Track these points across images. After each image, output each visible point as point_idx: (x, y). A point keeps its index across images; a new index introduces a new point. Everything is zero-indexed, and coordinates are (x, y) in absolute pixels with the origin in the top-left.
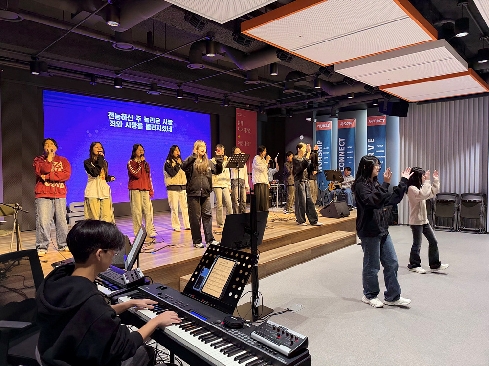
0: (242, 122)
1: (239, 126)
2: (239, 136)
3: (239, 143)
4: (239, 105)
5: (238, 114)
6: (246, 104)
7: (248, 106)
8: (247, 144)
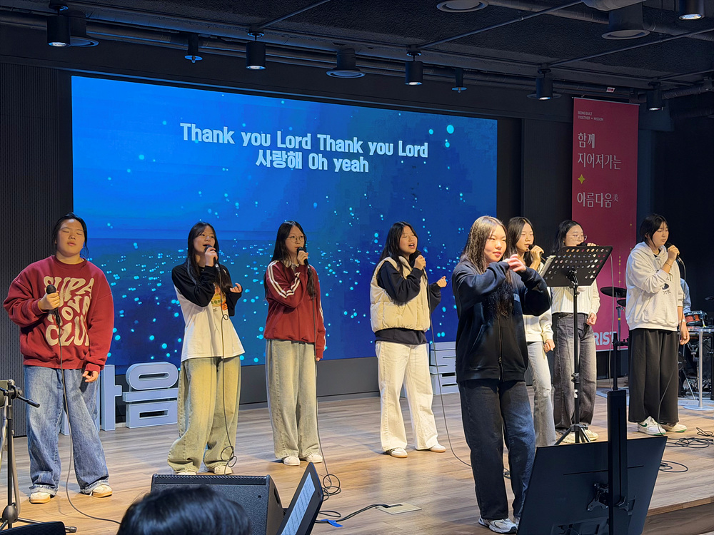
0: (592, 137)
1: (582, 150)
2: (582, 179)
3: (580, 198)
4: (583, 88)
5: (582, 115)
6: (606, 87)
7: (610, 90)
8: (605, 200)
